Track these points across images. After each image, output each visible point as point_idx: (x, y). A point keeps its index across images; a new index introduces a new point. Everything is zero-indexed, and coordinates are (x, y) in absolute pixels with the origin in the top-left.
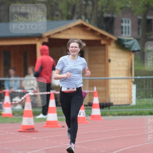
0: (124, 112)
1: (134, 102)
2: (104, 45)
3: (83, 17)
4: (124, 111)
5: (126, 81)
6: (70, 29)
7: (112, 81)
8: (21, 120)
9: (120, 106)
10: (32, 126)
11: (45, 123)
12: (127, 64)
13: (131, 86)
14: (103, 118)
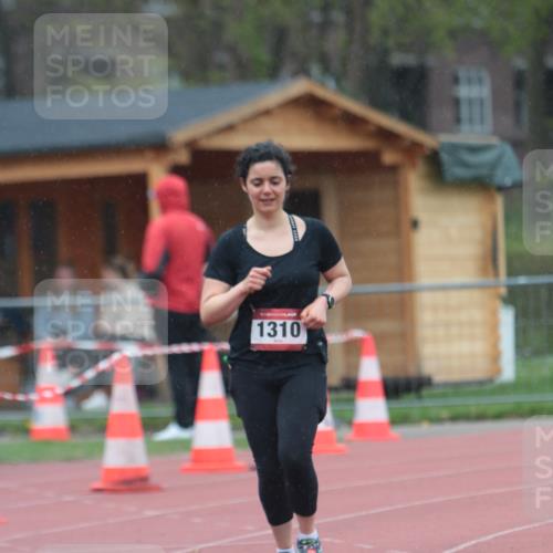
0: (473, 410)
1: (508, 371)
2: (394, 169)
3: (315, 69)
4: (473, 404)
5: (476, 295)
6: (267, 113)
7: (425, 299)
8: (101, 448)
9: (457, 388)
10: (138, 470)
11: (187, 456)
12: (477, 234)
13: (494, 314)
14: (396, 431)
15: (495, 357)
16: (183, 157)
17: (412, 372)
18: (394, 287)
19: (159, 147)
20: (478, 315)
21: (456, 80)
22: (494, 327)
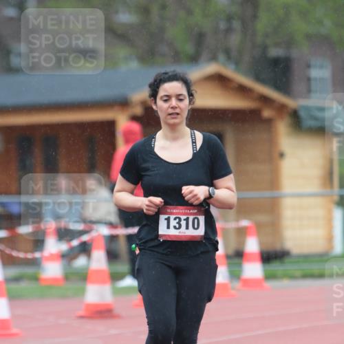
0: (316, 272)
1: (338, 247)
2: (269, 122)
3: (222, 57)
8: (83, 292)
12: (320, 162)
13: (330, 211)
15: (330, 239)
16: (138, 111)
17: (278, 247)
18: (267, 194)
19: (124, 103)
20: (321, 212)
21: (309, 66)
22: (329, 221)
